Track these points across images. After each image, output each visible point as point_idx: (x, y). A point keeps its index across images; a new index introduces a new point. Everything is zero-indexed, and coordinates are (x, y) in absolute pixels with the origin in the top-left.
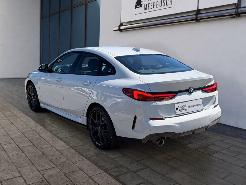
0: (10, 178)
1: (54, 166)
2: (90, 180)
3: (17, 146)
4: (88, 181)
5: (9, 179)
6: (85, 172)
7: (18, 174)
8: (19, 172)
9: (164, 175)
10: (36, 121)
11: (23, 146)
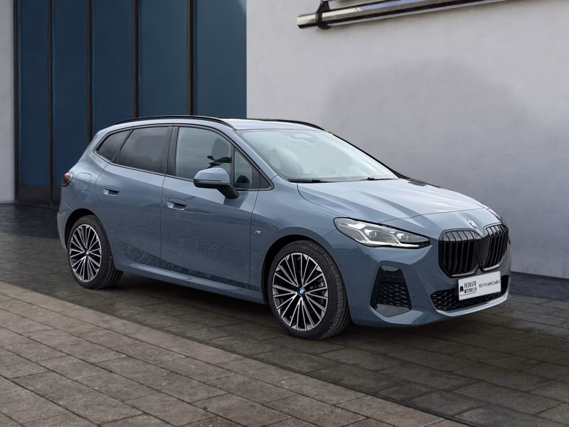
0: (116, 418)
1: (223, 392)
2: (340, 410)
3: (80, 361)
4: (332, 412)
5: (118, 420)
6: (317, 398)
7: (134, 410)
8: (134, 407)
9: (528, 392)
10: (94, 309)
11: (99, 360)
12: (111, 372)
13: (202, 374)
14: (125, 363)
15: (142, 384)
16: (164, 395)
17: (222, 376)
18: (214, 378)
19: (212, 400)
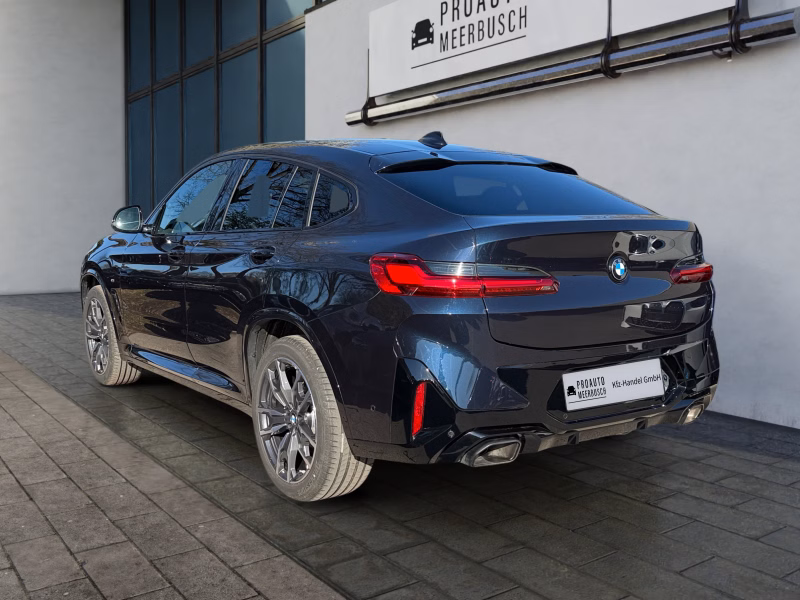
1: (124, 538)
2: (232, 579)
4: (224, 580)
7: (5, 561)
8: (8, 557)
9: (480, 563)
11: (33, 482)
12: (31, 499)
13: (123, 508)
14: (56, 487)
15: (47, 520)
16: (56, 538)
17: (142, 513)
18: (131, 514)
19: (102, 550)
